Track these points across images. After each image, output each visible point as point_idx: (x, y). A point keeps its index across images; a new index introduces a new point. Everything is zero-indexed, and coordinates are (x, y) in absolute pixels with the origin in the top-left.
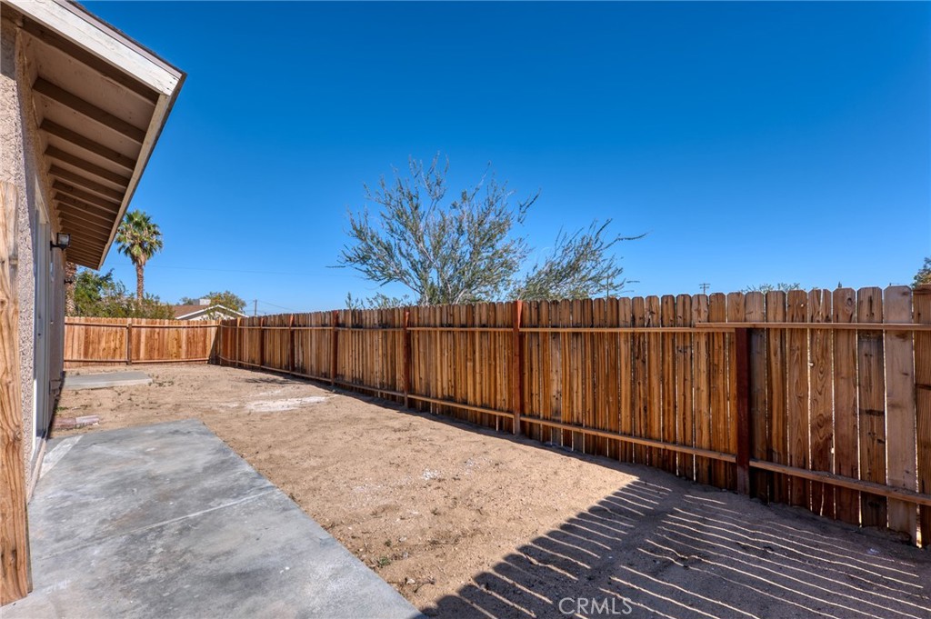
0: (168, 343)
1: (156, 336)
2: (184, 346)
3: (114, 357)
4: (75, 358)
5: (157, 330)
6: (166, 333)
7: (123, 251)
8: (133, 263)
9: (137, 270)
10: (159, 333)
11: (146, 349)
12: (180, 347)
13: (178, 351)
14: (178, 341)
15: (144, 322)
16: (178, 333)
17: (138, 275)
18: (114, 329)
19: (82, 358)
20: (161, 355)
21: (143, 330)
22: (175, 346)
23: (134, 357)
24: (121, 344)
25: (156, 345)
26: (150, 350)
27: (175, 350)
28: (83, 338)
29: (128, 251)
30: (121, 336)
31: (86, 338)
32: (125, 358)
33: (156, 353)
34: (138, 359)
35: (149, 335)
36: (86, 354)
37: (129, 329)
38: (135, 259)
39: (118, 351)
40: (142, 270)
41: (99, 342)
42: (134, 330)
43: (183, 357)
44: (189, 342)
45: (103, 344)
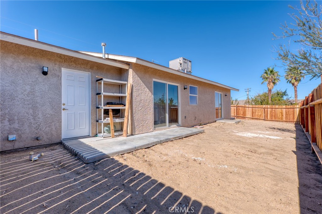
0: (278, 114)
1: (273, 111)
2: (284, 116)
3: (260, 118)
4: (250, 117)
5: (274, 109)
6: (277, 110)
7: (289, 82)
8: (293, 86)
9: (294, 88)
10: (274, 110)
11: (270, 116)
12: (283, 116)
13: (282, 117)
14: (282, 113)
15: (269, 106)
16: (282, 111)
17: (295, 90)
18: (260, 109)
19: (252, 117)
20: (275, 118)
21: (269, 109)
22: (281, 115)
23: (266, 118)
24: (262, 113)
25: (273, 115)
26: (271, 116)
27: (281, 117)
28: (251, 111)
29: (290, 82)
30: (262, 111)
31: (252, 111)
32: (263, 118)
33: (274, 117)
34: (268, 119)
35: (271, 111)
36: (252, 116)
37: (264, 108)
38: (293, 84)
39: (261, 116)
40: (297, 88)
41: (256, 113)
42: (266, 109)
43: (284, 119)
44: (286, 114)
45: (257, 113)
